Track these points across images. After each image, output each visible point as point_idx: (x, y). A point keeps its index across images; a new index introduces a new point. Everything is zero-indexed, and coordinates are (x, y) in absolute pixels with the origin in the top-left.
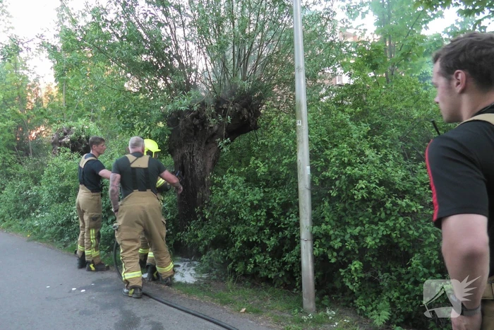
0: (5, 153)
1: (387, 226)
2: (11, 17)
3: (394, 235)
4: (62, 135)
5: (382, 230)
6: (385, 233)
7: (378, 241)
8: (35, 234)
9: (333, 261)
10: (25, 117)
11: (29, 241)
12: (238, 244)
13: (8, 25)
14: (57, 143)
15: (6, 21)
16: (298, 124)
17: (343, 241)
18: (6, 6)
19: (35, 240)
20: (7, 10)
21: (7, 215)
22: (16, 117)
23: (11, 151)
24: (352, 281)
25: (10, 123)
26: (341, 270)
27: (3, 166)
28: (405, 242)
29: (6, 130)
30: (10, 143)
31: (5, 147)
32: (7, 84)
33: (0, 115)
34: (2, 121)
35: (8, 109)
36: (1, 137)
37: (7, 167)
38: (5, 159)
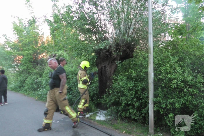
0: (28, 64)
1: (184, 99)
2: (33, 8)
3: (187, 103)
4: (52, 57)
5: (182, 101)
7: (180, 105)
8: (39, 98)
9: (162, 113)
11: (37, 100)
13: (32, 12)
15: (31, 10)
16: (149, 56)
17: (166, 105)
19: (39, 100)
20: (31, 5)
21: (28, 90)
22: (33, 49)
23: (31, 63)
24: (169, 122)
25: (31, 51)
26: (165, 117)
27: (27, 69)
28: (191, 106)
29: (29, 54)
30: (31, 60)
31: (28, 61)
32: (30, 35)
33: (27, 48)
34: (28, 51)
35: (30, 46)
36: (27, 57)
37: (29, 70)
38: (28, 66)
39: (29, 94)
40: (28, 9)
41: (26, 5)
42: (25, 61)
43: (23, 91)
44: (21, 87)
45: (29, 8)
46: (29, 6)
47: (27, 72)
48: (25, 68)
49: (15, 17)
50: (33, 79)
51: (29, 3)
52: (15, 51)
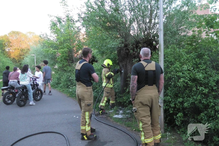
0: (64, 62)
1: (194, 99)
2: (68, 6)
3: (196, 103)
5: (191, 100)
6: (192, 101)
7: (189, 105)
8: (71, 95)
9: (171, 112)
10: (72, 47)
11: (68, 97)
13: (67, 10)
14: (81, 58)
15: (66, 8)
16: (159, 54)
17: (175, 104)
19: (70, 97)
20: (67, 3)
21: (63, 87)
22: (68, 47)
23: (66, 61)
24: (178, 121)
25: (66, 49)
26: (174, 116)
27: (63, 67)
28: (201, 106)
29: (64, 52)
30: (66, 58)
31: (64, 59)
32: (66, 34)
33: (62, 46)
34: (63, 49)
35: (65, 44)
36: (62, 55)
37: (64, 67)
38: (64, 64)
39: (64, 91)
40: (63, 8)
41: (62, 4)
42: (61, 59)
43: (59, 88)
44: (58, 84)
45: (64, 7)
46: (64, 4)
48: (61, 65)
49: (52, 16)
50: (67, 77)
51: (64, 1)
52: (51, 49)
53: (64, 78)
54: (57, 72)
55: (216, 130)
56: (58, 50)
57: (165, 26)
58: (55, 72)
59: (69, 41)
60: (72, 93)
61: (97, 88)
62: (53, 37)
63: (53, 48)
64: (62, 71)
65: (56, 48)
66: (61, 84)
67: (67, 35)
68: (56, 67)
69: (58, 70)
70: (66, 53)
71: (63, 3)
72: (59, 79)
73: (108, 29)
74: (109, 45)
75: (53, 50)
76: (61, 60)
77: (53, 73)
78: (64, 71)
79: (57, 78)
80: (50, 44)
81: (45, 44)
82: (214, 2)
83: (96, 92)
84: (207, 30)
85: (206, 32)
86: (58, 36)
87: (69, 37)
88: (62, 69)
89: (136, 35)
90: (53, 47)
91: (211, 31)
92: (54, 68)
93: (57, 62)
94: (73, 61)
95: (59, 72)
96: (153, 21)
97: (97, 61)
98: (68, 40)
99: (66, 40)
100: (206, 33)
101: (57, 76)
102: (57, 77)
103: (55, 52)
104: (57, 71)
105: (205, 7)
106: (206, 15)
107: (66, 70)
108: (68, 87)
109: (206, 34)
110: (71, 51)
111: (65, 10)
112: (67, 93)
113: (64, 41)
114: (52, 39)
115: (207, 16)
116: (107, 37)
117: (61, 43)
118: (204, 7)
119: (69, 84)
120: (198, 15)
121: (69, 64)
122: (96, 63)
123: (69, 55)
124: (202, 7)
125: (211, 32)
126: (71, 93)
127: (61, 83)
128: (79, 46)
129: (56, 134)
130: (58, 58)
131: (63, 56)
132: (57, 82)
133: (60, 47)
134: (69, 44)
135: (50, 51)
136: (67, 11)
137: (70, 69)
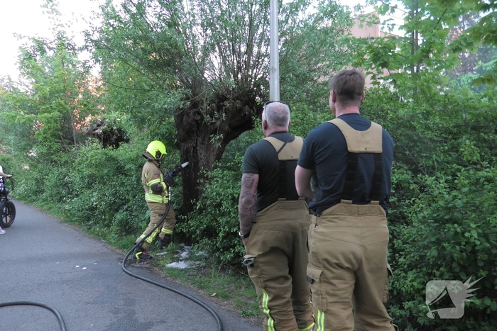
0: (51, 141)
4: (95, 126)
8: (68, 217)
10: (69, 108)
11: (61, 222)
12: (221, 235)
13: (57, 23)
14: (92, 133)
15: (55, 19)
18: (56, 5)
19: (66, 222)
20: (57, 8)
21: (49, 199)
22: (61, 108)
23: (57, 140)
25: (56, 113)
27: (49, 154)
29: (52, 121)
30: (56, 133)
31: (52, 136)
32: (55, 77)
33: (48, 106)
34: (49, 112)
35: (54, 102)
36: (47, 127)
37: (53, 154)
38: (50, 147)
39: (51, 208)
40: (50, 18)
41: (46, 9)
43: (39, 201)
44: (38, 192)
45: (51, 16)
46: (50, 10)
47: (48, 160)
48: (45, 150)
49: (22, 36)
50: (58, 176)
51: (51, 4)
52: (22, 113)
53: (51, 180)
54: (36, 167)
55: (395, 293)
56: (36, 114)
57: (283, 61)
58: (31, 166)
59: (62, 94)
60: (71, 214)
61: (128, 201)
62: (25, 85)
63: (26, 111)
64: (47, 164)
65: (33, 110)
66: (44, 194)
67: (57, 80)
68: (33, 153)
69: (38, 162)
70: (56, 121)
71: (49, 7)
72: (39, 182)
73: (153, 67)
74: (156, 105)
75: (26, 116)
76: (45, 137)
77: (27, 167)
78: (51, 162)
79: (36, 179)
80: (17, 101)
81: (8, 100)
82: (389, 11)
83: (127, 210)
84: (375, 71)
85: (372, 75)
86: (36, 82)
87: (62, 86)
88: (48, 159)
89: (218, 81)
90: (25, 109)
91: (383, 73)
92: (27, 156)
93: (34, 143)
94: (73, 141)
95: (40, 166)
96: (255, 49)
97: (127, 141)
98: (61, 91)
99: (57, 92)
100: (373, 77)
101: (36, 175)
102: (35, 177)
103: (30, 120)
104: (34, 163)
105: (369, 20)
106: (372, 38)
107: (56, 162)
108: (60, 200)
109: (372, 81)
110: (67, 118)
111: (53, 23)
112: (58, 212)
113: (51, 93)
114: (22, 89)
115: (373, 41)
116: (153, 86)
117: (45, 99)
118: (367, 19)
119: (64, 192)
120: (354, 38)
121: (64, 147)
122: (126, 145)
123: (62, 127)
124: (363, 21)
125: (383, 76)
126: (69, 214)
127: (43, 192)
128: (85, 105)
129: (35, 307)
130: (37, 132)
131: (49, 129)
132: (34, 188)
133: (43, 107)
134: (62, 102)
135: (18, 117)
136: (59, 25)
137: (64, 158)
